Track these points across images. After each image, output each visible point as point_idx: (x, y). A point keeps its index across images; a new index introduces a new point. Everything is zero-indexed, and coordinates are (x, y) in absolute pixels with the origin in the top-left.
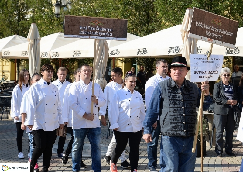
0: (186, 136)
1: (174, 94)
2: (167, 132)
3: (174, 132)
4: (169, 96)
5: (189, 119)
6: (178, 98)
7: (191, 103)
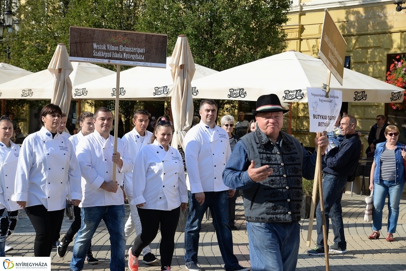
0: (292, 221)
1: (268, 155)
2: (260, 217)
3: (272, 216)
4: (260, 159)
5: (295, 194)
6: (275, 160)
7: (295, 168)
